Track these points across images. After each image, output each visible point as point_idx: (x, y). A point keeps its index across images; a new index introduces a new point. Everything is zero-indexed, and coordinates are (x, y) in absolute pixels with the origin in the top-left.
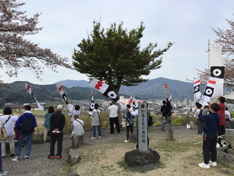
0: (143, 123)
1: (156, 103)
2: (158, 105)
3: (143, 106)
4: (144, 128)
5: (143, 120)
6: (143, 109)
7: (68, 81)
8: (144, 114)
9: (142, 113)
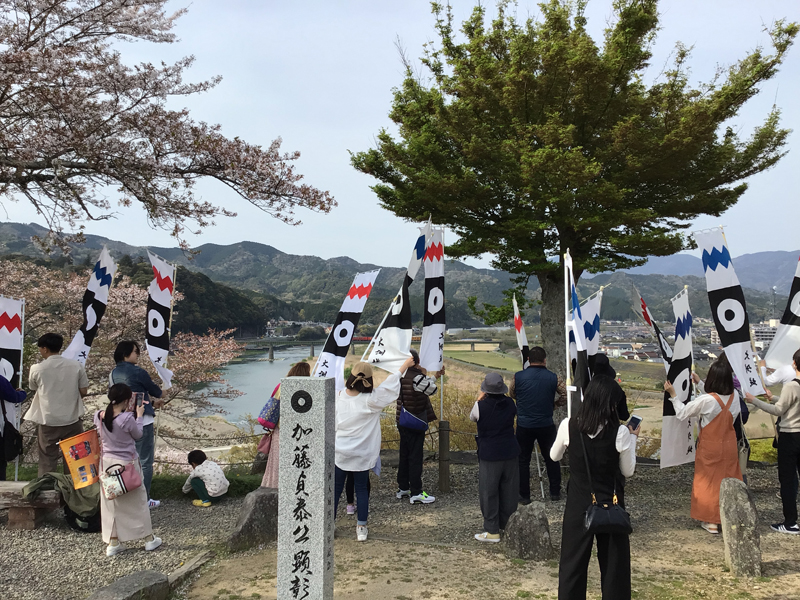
0: (301, 504)
3: (301, 402)
4: (304, 538)
5: (301, 487)
6: (305, 419)
8: (310, 453)
9: (295, 443)
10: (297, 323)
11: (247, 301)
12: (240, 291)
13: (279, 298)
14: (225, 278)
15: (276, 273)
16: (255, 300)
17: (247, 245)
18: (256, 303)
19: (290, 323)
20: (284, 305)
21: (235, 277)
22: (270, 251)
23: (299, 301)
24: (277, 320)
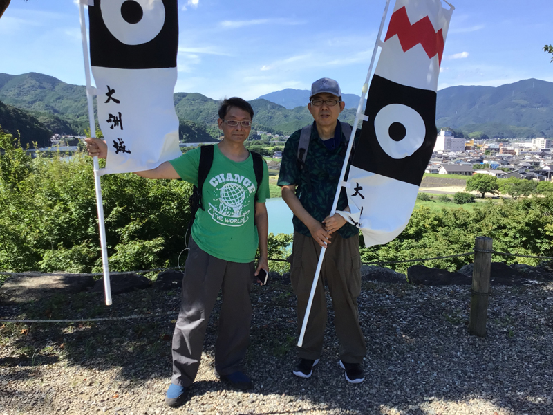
1: (509, 148)
2: (512, 152)
7: (288, 92)
10: (77, 137)
11: (34, 120)
12: (28, 112)
13: (61, 117)
14: (17, 102)
15: (59, 98)
16: (41, 119)
17: (33, 75)
18: (43, 121)
19: (70, 137)
20: (65, 123)
21: (24, 101)
22: (54, 82)
23: (78, 120)
24: (60, 134)
